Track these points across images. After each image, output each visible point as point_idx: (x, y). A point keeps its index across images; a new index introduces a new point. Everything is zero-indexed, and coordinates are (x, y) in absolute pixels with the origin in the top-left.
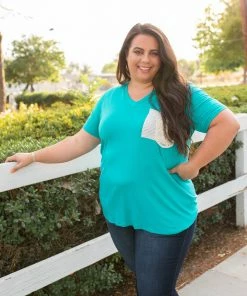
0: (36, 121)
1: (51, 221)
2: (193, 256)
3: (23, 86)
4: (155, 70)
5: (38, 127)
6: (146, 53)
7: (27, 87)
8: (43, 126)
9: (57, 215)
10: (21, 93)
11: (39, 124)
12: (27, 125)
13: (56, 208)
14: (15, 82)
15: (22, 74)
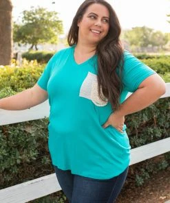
1: (13, 157)
3: (29, 46)
4: (104, 34)
5: (22, 79)
6: (99, 19)
7: (32, 47)
9: (18, 153)
10: (27, 51)
11: (23, 77)
12: (12, 77)
13: (18, 147)
14: (23, 42)
15: (29, 37)
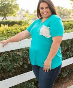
0: (8, 31)
2: (64, 82)
3: (2, 18)
7: (4, 18)
8: (10, 32)
10: (1, 20)
12: (4, 32)
15: (2, 13)
